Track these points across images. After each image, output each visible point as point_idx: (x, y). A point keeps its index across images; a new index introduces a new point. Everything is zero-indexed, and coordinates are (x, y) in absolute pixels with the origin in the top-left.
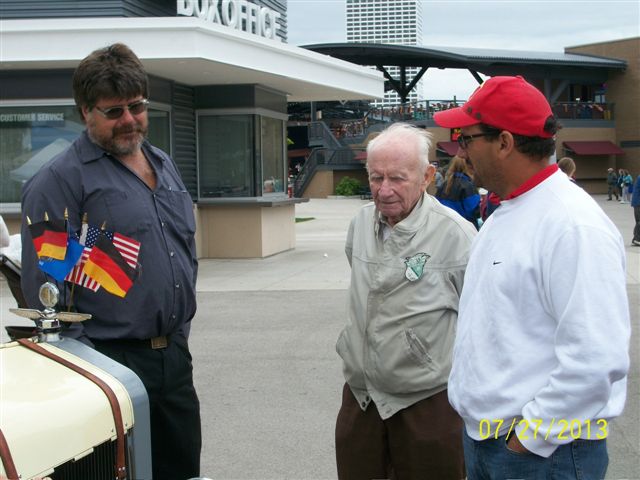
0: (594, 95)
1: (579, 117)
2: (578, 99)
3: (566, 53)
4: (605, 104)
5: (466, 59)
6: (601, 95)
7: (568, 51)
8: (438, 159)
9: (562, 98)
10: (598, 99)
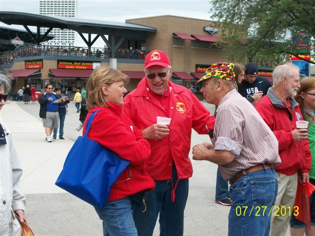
0: (141, 46)
1: (131, 57)
2: (131, 48)
3: (126, 23)
4: (146, 51)
5: (65, 23)
6: (144, 46)
7: (127, 22)
8: (50, 78)
9: (121, 47)
10: (143, 48)
